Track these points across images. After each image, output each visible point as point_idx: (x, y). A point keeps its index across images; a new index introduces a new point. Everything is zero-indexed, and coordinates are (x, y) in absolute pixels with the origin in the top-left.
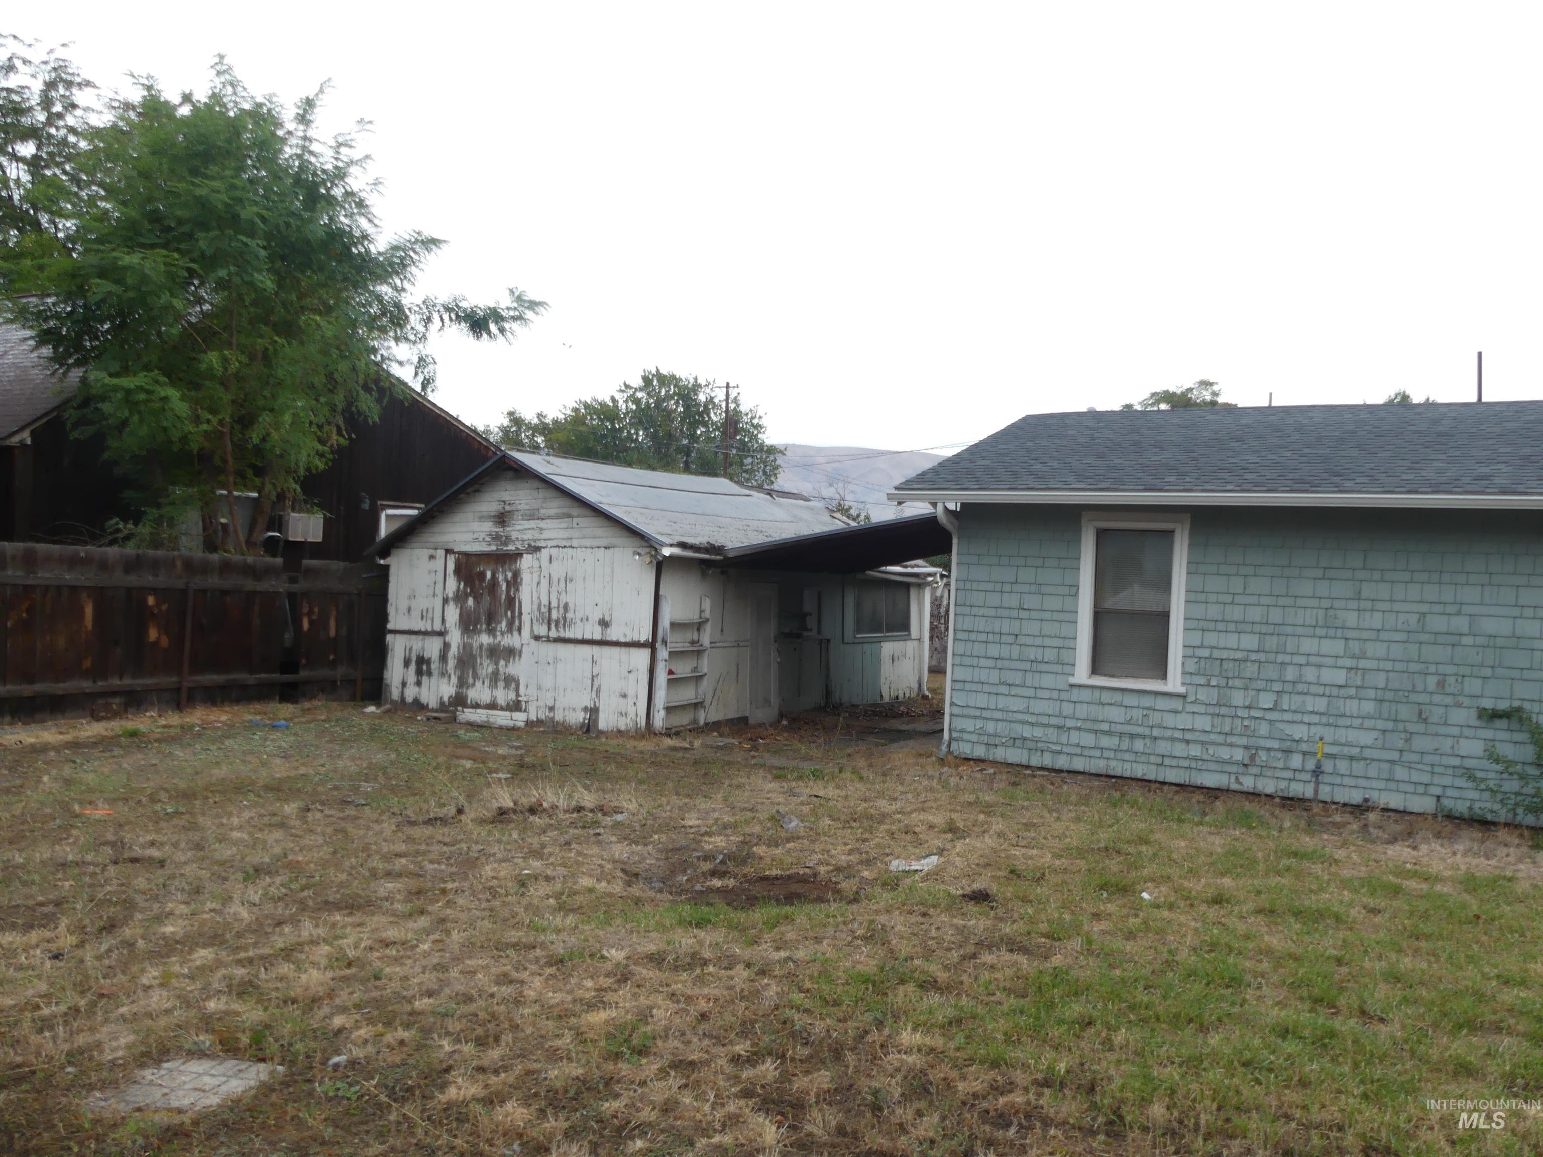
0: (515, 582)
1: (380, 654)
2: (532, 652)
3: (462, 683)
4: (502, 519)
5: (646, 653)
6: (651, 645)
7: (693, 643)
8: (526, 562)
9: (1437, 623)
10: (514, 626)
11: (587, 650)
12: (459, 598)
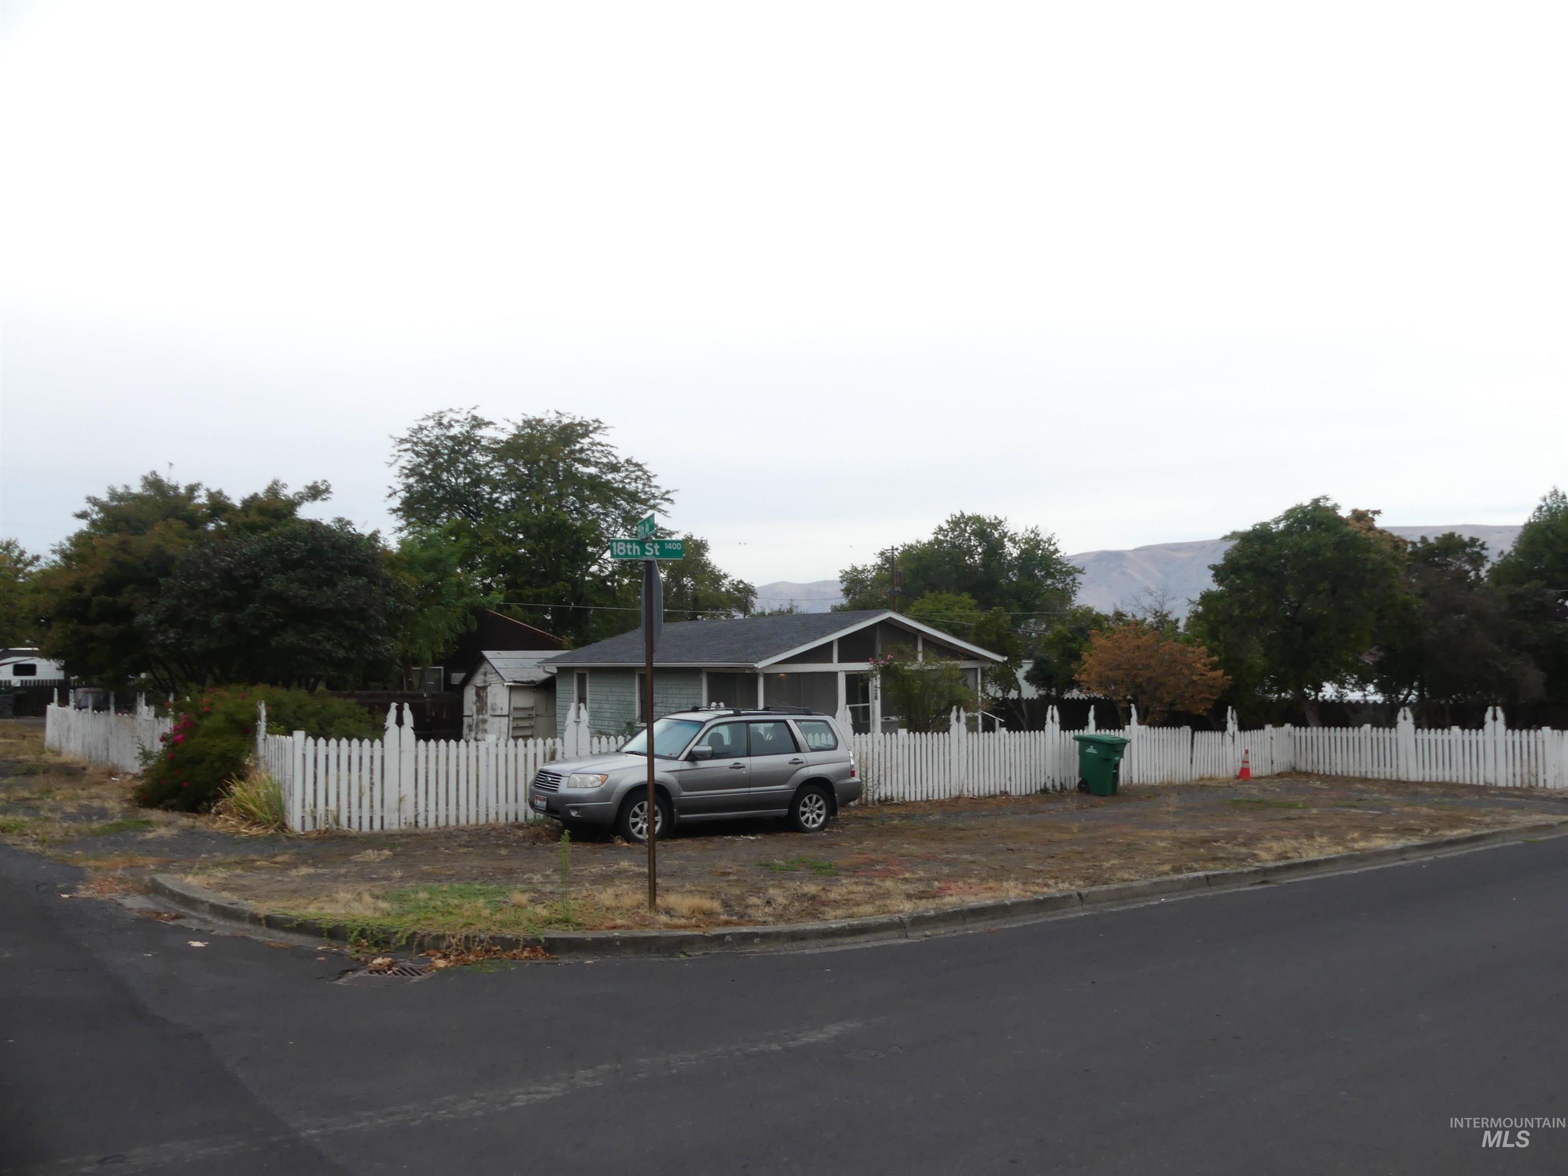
0: (486, 697)
1: (462, 723)
2: (491, 720)
3: (477, 733)
4: (485, 674)
5: (507, 718)
6: (508, 716)
7: (529, 715)
8: (489, 689)
9: (622, 698)
10: (487, 713)
11: (499, 718)
12: (476, 703)
